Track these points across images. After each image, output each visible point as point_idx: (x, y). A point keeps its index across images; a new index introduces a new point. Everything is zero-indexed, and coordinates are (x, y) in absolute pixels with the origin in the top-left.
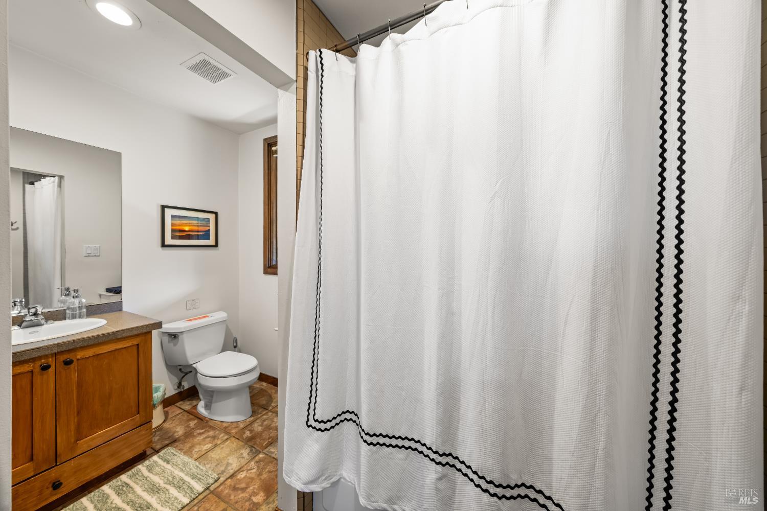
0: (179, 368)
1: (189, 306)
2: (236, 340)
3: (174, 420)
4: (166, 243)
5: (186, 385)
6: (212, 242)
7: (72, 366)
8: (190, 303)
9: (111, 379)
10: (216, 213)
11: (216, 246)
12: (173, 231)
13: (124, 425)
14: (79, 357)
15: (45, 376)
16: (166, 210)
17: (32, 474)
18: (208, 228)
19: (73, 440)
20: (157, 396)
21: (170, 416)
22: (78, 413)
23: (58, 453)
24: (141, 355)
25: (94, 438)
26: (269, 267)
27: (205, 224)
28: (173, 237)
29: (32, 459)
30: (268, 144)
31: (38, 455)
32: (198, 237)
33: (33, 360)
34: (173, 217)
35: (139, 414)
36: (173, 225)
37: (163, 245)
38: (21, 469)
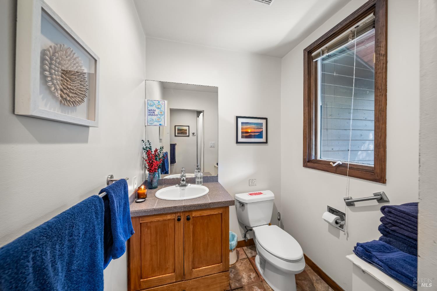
0: (245, 226)
1: (250, 183)
2: (279, 214)
3: (242, 263)
4: (238, 141)
5: (249, 237)
6: (263, 140)
7: (190, 220)
8: (251, 181)
9: (208, 234)
10: (266, 119)
11: (266, 142)
12: (242, 133)
13: (214, 267)
14: (193, 215)
15: (179, 224)
16: (239, 119)
17: (175, 281)
18: (262, 130)
19: (191, 268)
20: (233, 243)
21: (240, 258)
22: (193, 252)
23: (185, 274)
24: (223, 222)
25: (200, 271)
26: (308, 162)
27: (260, 127)
28: (242, 137)
29: (174, 272)
30: (308, 52)
31: (177, 271)
32: (255, 137)
33: (175, 213)
34: (242, 123)
35: (222, 262)
36: (242, 129)
37: (237, 142)
38: (171, 276)
